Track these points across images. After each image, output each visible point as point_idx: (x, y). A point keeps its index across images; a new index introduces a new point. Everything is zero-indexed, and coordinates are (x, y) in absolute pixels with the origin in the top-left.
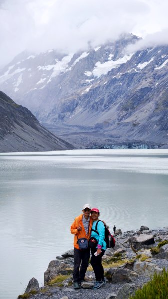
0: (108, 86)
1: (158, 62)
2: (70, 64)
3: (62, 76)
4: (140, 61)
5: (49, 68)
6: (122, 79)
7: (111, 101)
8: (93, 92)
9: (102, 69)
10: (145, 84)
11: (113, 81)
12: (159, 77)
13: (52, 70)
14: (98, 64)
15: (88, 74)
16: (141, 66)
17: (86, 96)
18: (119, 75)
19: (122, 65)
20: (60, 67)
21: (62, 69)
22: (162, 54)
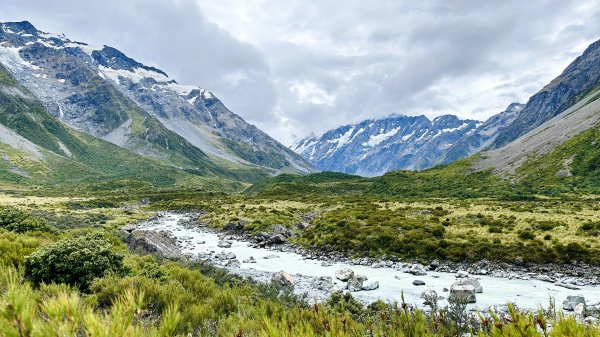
0: (380, 154)
1: (417, 135)
2: (351, 137)
3: (345, 147)
4: (404, 134)
5: (335, 141)
6: (391, 149)
7: (383, 165)
8: (368, 158)
9: (375, 140)
10: (407, 152)
11: (385, 150)
12: (418, 146)
13: (337, 143)
14: (372, 137)
15: (365, 144)
16: (406, 138)
17: (364, 161)
18: (387, 146)
19: (391, 137)
20: (343, 140)
21: (345, 141)
22: (422, 128)
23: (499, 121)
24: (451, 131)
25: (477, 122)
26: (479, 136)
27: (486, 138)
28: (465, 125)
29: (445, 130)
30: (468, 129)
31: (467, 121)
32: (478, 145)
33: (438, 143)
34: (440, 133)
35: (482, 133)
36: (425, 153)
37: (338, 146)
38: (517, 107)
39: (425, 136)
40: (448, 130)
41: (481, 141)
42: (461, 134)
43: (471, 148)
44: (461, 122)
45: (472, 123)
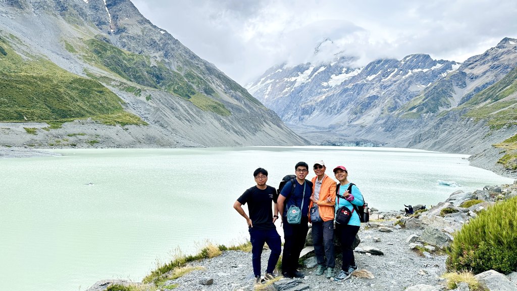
0: (341, 94)
1: (385, 74)
2: (310, 76)
3: (303, 86)
4: (369, 74)
5: (293, 79)
6: (353, 89)
7: (343, 107)
8: (328, 99)
9: (336, 80)
10: (372, 93)
11: (346, 90)
12: (385, 87)
13: (295, 81)
14: (333, 76)
15: (325, 84)
16: (370, 78)
17: (322, 102)
18: (350, 86)
19: (354, 77)
20: (301, 79)
21: (303, 80)
22: (389, 67)
23: (489, 58)
24: (425, 70)
25: (454, 63)
26: (464, 74)
27: (476, 77)
28: (439, 66)
29: (416, 71)
30: (443, 70)
31: (441, 62)
32: (464, 85)
33: (410, 83)
34: (410, 73)
35: (467, 71)
36: (394, 94)
37: (296, 85)
38: (511, 43)
39: (394, 76)
40: (420, 70)
41: (467, 80)
42: (435, 74)
43: (456, 88)
44: (434, 63)
45: (448, 65)
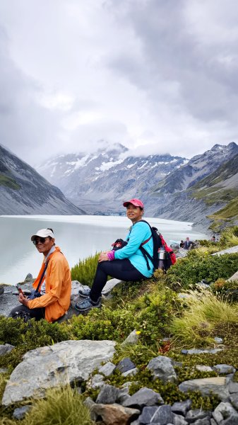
0: (109, 177)
1: (140, 165)
2: (86, 162)
3: (81, 169)
4: (129, 163)
5: (73, 163)
6: (118, 174)
7: (110, 187)
8: (100, 180)
9: (106, 166)
10: (131, 177)
11: (113, 174)
12: (140, 174)
13: (75, 165)
14: (103, 163)
15: (97, 169)
16: (129, 166)
17: (95, 182)
18: (116, 171)
19: (118, 165)
20: (79, 164)
21: (81, 165)
22: (142, 160)
23: (207, 157)
24: (166, 163)
25: (184, 159)
26: (191, 167)
27: (197, 170)
28: (175, 160)
29: (160, 163)
30: (178, 164)
31: (177, 158)
32: (190, 175)
33: (156, 172)
34: (156, 165)
35: (193, 165)
36: (146, 179)
37: (76, 168)
38: (220, 148)
39: (145, 166)
40: (163, 163)
41: (193, 172)
42: (173, 166)
43: (186, 177)
44: (172, 158)
45: (181, 160)
